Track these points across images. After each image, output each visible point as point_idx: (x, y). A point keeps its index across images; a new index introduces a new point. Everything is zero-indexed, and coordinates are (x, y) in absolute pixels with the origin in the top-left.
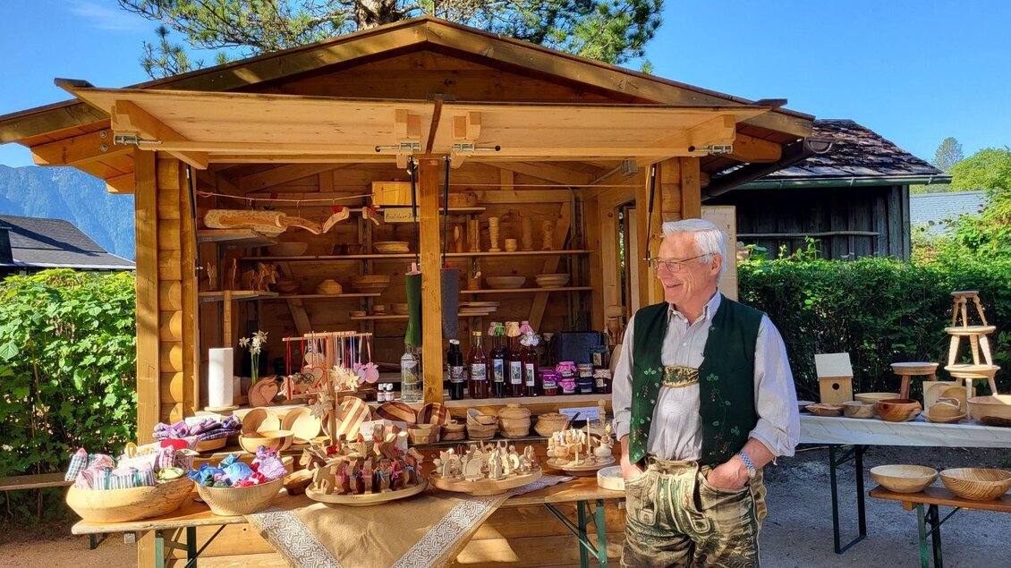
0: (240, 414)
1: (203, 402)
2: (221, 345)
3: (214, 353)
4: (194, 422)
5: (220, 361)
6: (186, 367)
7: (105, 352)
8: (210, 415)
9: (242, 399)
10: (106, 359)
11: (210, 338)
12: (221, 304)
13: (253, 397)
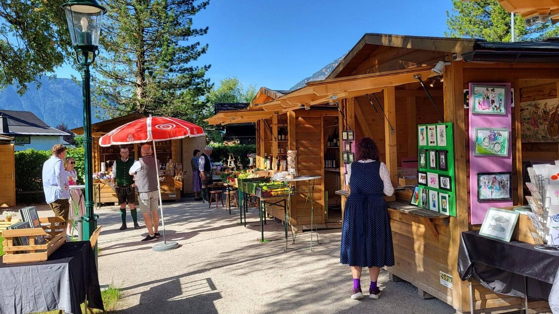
0: (106, 172)
1: (101, 170)
2: (103, 162)
3: (102, 164)
4: (99, 173)
5: (103, 164)
6: (98, 165)
7: (79, 165)
8: (101, 172)
9: (107, 170)
10: (80, 166)
11: (101, 161)
12: (103, 156)
13: (108, 170)
